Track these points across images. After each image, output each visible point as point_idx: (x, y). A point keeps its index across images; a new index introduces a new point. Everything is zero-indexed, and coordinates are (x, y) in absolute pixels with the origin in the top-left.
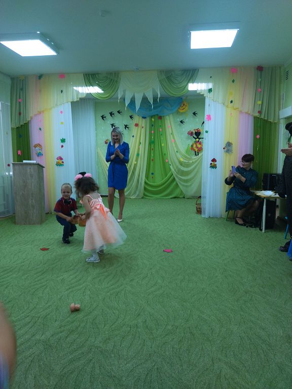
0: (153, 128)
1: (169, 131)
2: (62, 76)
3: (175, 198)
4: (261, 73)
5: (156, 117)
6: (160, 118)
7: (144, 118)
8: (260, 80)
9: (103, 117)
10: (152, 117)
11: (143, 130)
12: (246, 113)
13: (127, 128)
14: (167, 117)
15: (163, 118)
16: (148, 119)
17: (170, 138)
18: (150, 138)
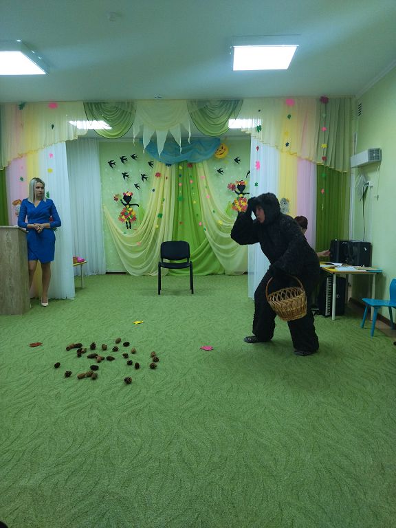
0: (180, 179)
1: (202, 183)
2: (53, 105)
3: (212, 274)
4: (326, 106)
5: (185, 164)
6: (191, 165)
7: (168, 165)
8: (324, 115)
9: (111, 164)
10: (179, 164)
11: (167, 182)
12: (307, 160)
13: (144, 179)
14: (200, 165)
15: (194, 166)
16: (174, 167)
17: (204, 193)
18: (177, 193)
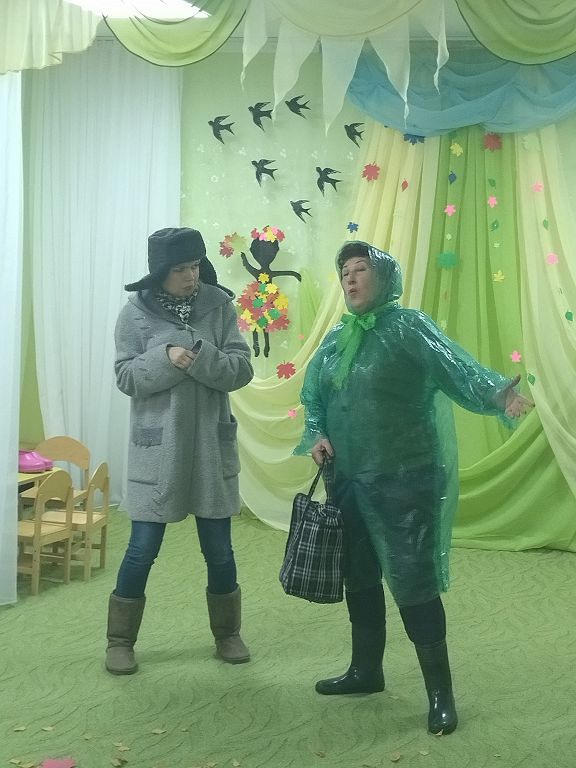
0: (452, 189)
1: (532, 210)
3: (547, 549)
5: (475, 138)
6: (494, 141)
7: (414, 138)
9: (218, 127)
10: (452, 135)
11: (405, 199)
13: (327, 185)
14: (529, 141)
15: (506, 143)
16: (433, 146)
17: (535, 245)
18: (437, 241)
